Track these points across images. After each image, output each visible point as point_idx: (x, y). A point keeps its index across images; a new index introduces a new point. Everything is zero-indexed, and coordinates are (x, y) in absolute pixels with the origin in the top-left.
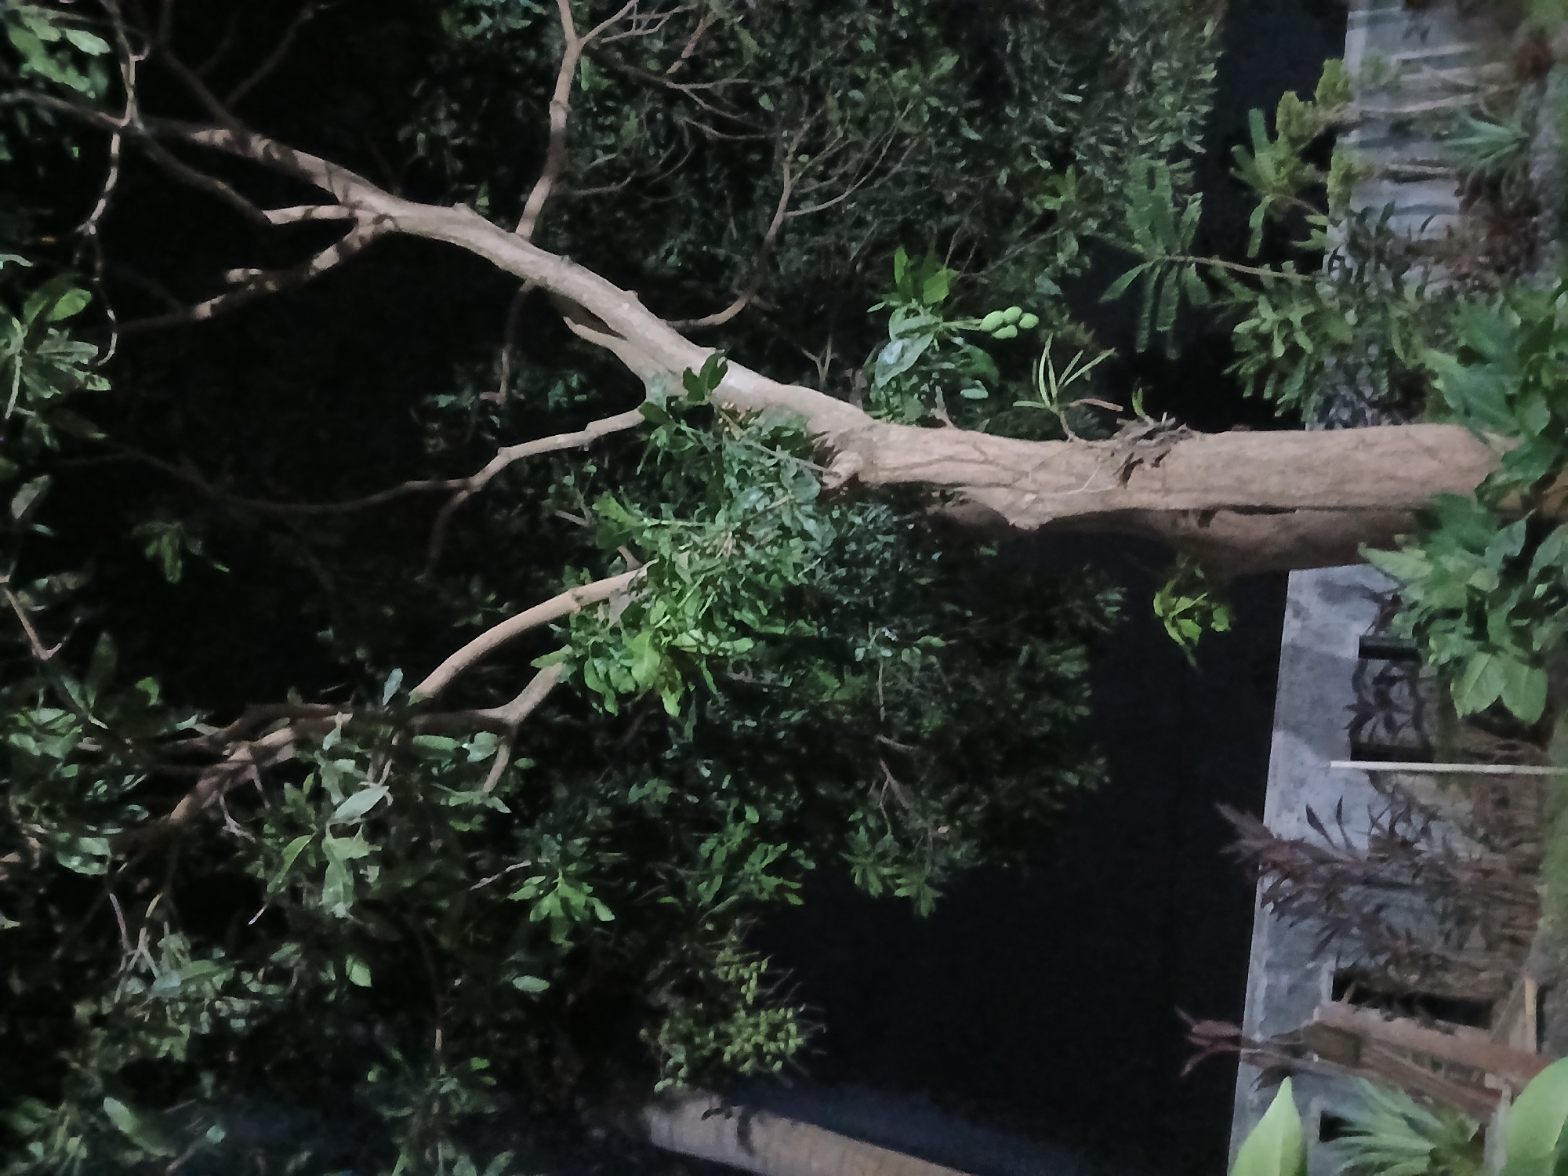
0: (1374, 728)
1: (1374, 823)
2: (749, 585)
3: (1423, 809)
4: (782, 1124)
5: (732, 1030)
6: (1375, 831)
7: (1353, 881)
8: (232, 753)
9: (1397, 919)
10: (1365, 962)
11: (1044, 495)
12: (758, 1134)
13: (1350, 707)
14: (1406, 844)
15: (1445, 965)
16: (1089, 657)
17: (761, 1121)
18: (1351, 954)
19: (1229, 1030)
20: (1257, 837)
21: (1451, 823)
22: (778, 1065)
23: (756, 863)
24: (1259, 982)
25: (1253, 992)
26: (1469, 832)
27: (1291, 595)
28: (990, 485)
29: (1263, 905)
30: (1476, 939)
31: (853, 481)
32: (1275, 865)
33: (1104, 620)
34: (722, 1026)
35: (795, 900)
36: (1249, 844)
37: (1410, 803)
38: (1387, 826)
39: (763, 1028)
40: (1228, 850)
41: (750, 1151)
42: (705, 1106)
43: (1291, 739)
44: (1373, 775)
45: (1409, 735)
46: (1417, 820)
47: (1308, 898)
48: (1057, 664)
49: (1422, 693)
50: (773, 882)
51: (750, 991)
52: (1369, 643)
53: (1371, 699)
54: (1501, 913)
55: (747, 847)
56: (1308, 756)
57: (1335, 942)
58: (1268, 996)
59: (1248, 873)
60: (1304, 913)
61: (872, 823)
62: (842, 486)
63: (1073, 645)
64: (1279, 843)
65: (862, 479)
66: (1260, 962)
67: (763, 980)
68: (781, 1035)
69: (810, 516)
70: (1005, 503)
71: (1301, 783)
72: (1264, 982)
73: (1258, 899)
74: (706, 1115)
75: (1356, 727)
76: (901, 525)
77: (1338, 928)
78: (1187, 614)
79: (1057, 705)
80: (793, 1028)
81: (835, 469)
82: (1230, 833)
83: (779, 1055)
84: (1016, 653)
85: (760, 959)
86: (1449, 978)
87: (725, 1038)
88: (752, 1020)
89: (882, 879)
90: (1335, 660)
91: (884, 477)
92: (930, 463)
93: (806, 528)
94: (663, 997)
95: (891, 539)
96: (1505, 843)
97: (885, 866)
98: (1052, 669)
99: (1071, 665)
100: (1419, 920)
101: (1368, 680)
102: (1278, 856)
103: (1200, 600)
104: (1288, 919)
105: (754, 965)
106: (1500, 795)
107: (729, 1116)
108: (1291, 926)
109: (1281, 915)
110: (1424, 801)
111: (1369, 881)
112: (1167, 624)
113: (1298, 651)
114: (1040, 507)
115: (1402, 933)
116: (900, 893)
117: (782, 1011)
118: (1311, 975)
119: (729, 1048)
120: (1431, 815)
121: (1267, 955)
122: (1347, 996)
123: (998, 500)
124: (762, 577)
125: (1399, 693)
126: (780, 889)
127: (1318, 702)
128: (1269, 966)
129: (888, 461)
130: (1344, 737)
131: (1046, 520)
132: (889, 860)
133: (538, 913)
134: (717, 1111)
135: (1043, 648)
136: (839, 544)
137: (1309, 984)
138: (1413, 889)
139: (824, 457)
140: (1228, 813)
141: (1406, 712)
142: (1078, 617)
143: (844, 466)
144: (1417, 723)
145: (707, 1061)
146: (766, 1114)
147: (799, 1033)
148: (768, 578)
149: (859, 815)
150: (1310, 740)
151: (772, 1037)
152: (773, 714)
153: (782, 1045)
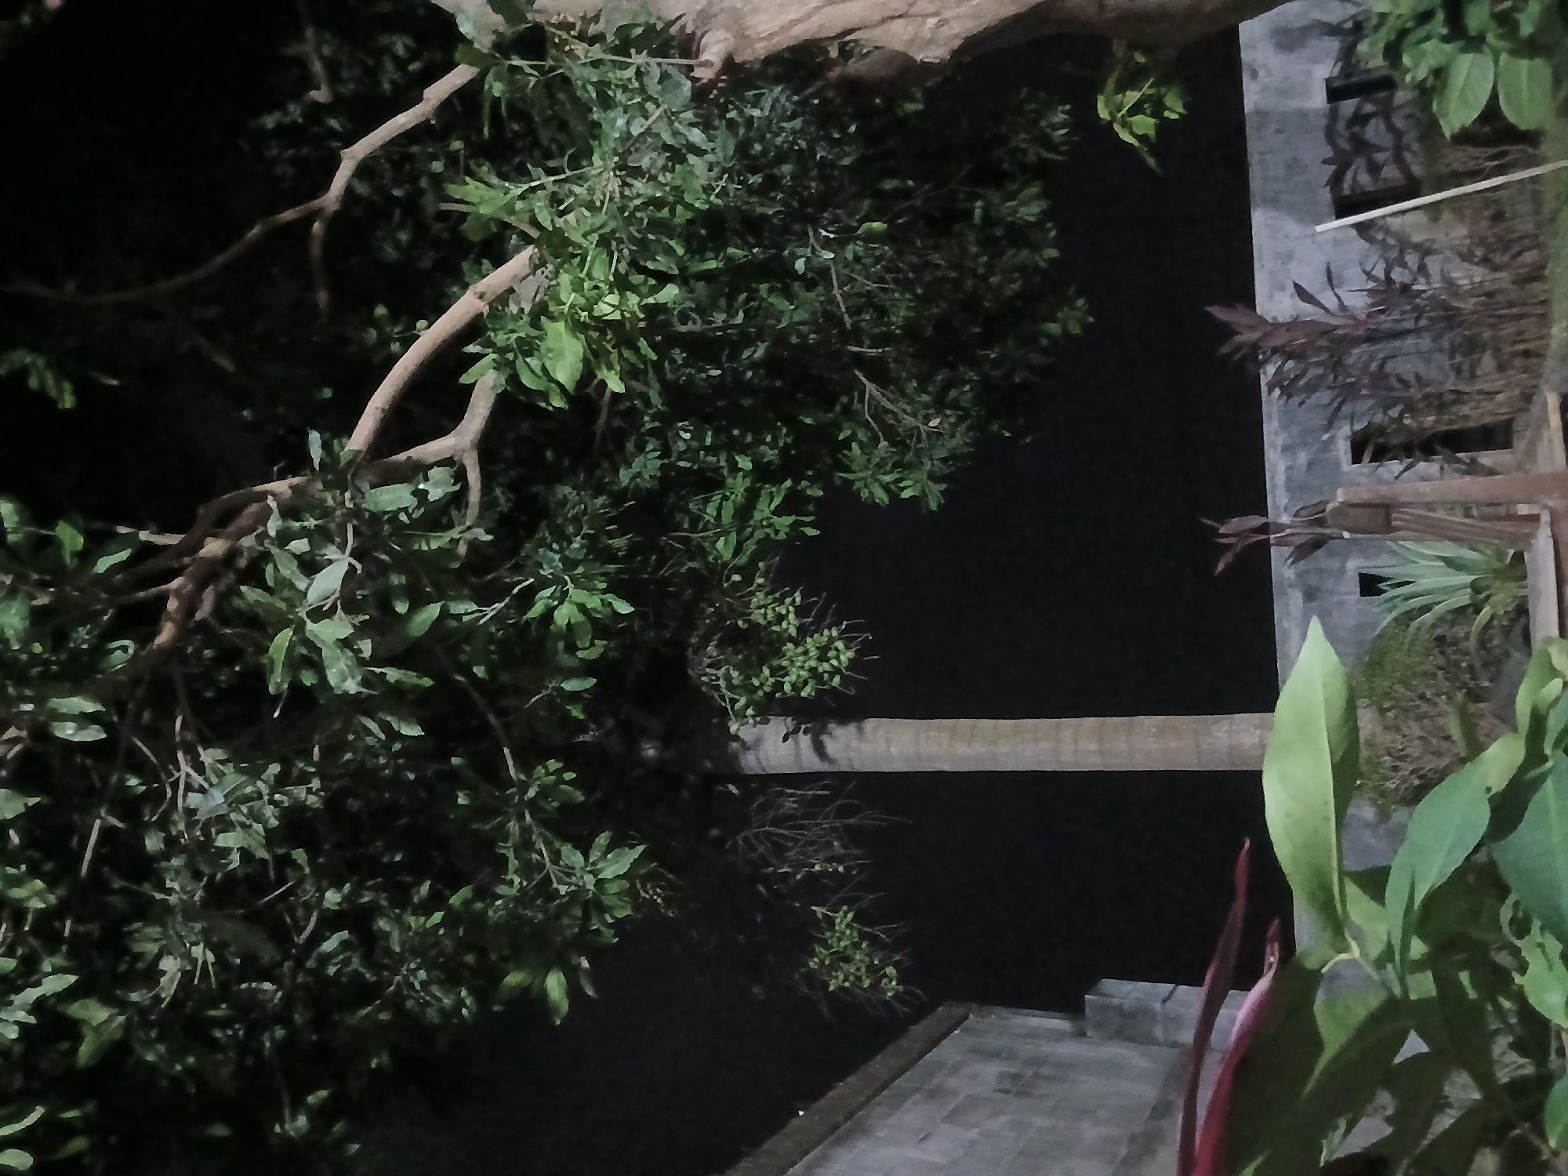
0: (1355, 177)
1: (1369, 275)
2: (655, 225)
3: (1417, 247)
4: (851, 728)
5: (785, 663)
6: (1371, 285)
7: (1355, 341)
9: (1405, 367)
10: (1379, 418)
11: (947, 14)
12: (832, 743)
13: (1325, 162)
14: (1405, 288)
15: (1459, 397)
16: (1045, 194)
17: (832, 733)
18: (1366, 413)
19: (1256, 521)
20: (1252, 328)
21: (1448, 253)
22: (837, 680)
23: (765, 508)
24: (1277, 466)
25: (1273, 477)
26: (1467, 257)
27: (1245, 56)
28: (884, 21)
29: (1270, 392)
30: (1488, 361)
31: (729, 65)
32: (1275, 351)
33: (1052, 147)
34: (775, 663)
35: (812, 532)
36: (1247, 337)
37: (1404, 245)
38: (1382, 276)
39: (813, 653)
40: (1225, 349)
42: (783, 730)
43: (1273, 213)
44: (1360, 227)
45: (1391, 173)
46: (1412, 260)
47: (1312, 373)
48: (1014, 211)
49: (1399, 122)
50: (786, 521)
51: (791, 625)
52: (1336, 84)
53: (1345, 146)
54: (1509, 329)
55: (752, 495)
56: (1292, 227)
57: (1346, 409)
58: (1289, 479)
59: (1250, 366)
60: (1311, 388)
61: (862, 435)
62: (719, 74)
63: (1026, 184)
64: (1276, 326)
65: (738, 59)
66: (1275, 448)
67: (800, 612)
68: (831, 654)
69: (692, 125)
70: (905, 37)
71: (1289, 257)
72: (1282, 467)
73: (1264, 389)
74: (785, 739)
75: (1336, 181)
77: (1348, 392)
78: (1136, 109)
79: (1024, 255)
80: (840, 645)
81: (703, 57)
82: (1227, 332)
83: (836, 671)
84: (969, 214)
85: (791, 594)
86: (1466, 410)
87: (779, 672)
88: (800, 649)
89: (887, 485)
90: (1303, 114)
91: (761, 50)
92: (809, 15)
93: (691, 139)
95: (797, 123)
96: (1506, 258)
97: (886, 472)
98: (1009, 219)
99: (1029, 208)
100: (1428, 362)
101: (1341, 126)
102: (1276, 342)
103: (1147, 89)
104: (1296, 400)
105: (788, 600)
106: (1495, 208)
107: (804, 733)
108: (1301, 403)
109: (1289, 396)
110: (1417, 238)
111: (1372, 338)
112: (1117, 127)
113: (1262, 114)
114: (945, 31)
115: (1411, 378)
116: (906, 494)
117: (826, 632)
118: (1328, 445)
119: (787, 679)
120: (1425, 251)
121: (1280, 441)
122: (1366, 458)
123: (897, 37)
125: (1375, 131)
126: (796, 526)
127: (1293, 166)
128: (1286, 449)
129: (761, 28)
130: (1326, 195)
131: (957, 43)
132: (890, 465)
133: (557, 624)
134: (794, 731)
135: (995, 197)
136: (743, 148)
137: (1327, 455)
138: (1416, 331)
140: (1219, 313)
141: (1385, 149)
142: (1024, 152)
143: (714, 50)
144: (1398, 159)
145: (770, 696)
147: (848, 648)
148: (673, 212)
149: (848, 431)
150: (1291, 209)
151: (823, 658)
152: (735, 355)
153: (835, 662)
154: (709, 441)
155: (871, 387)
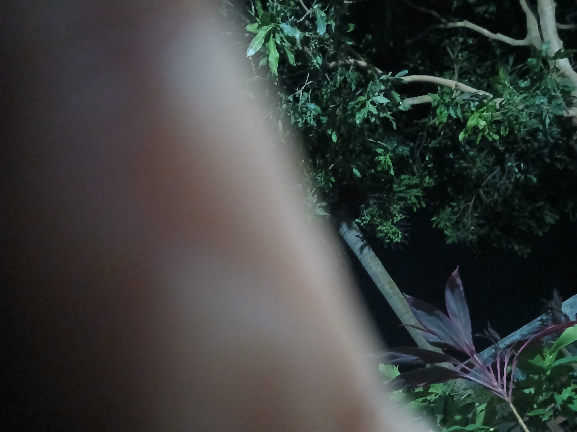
4: (373, 254)
5: (385, 224)
8: (350, 59)
12: (366, 250)
17: (369, 249)
19: (497, 337)
20: (557, 304)
22: (388, 241)
23: (414, 192)
29: (539, 320)
32: (553, 315)
34: (383, 221)
35: (415, 209)
36: (552, 304)
39: (393, 230)
41: (361, 253)
42: (358, 234)
48: (547, 215)
50: (415, 200)
51: (396, 220)
55: (415, 186)
59: (543, 311)
61: (456, 209)
62: (566, 117)
63: (558, 214)
64: (561, 311)
67: (400, 220)
68: (396, 235)
69: (550, 119)
73: (538, 318)
74: (357, 236)
76: (559, 139)
79: (535, 225)
80: (400, 236)
81: (570, 111)
82: (550, 297)
83: (391, 240)
85: (403, 215)
87: (381, 224)
88: (392, 226)
89: (445, 225)
94: (371, 202)
95: (552, 140)
97: (449, 223)
98: (544, 215)
99: (550, 219)
102: (557, 314)
105: (401, 215)
107: (362, 241)
109: (540, 327)
116: (446, 232)
117: (399, 231)
119: (381, 227)
124: (515, 122)
126: (414, 204)
132: (451, 222)
133: (378, 158)
134: (360, 238)
135: (547, 207)
139: (570, 104)
140: (556, 293)
143: (573, 112)
145: (373, 225)
146: (371, 249)
147: (401, 239)
149: (454, 204)
151: (394, 233)
152: (459, 159)
153: (394, 238)
154: (429, 166)
155: (471, 204)
